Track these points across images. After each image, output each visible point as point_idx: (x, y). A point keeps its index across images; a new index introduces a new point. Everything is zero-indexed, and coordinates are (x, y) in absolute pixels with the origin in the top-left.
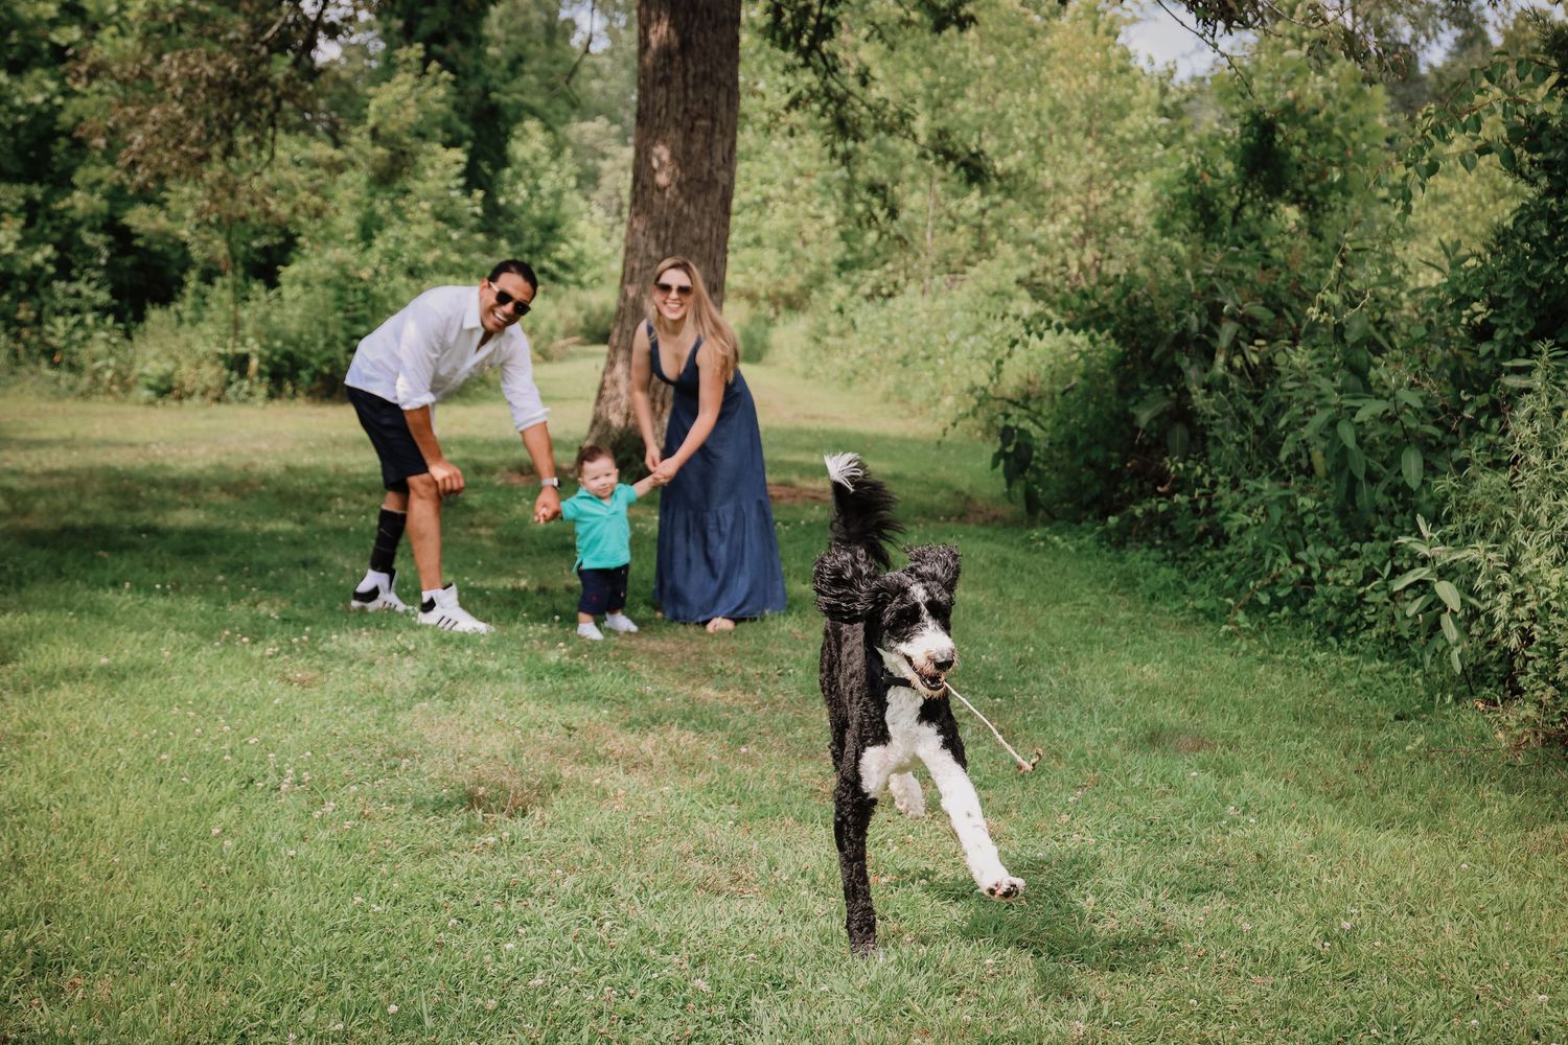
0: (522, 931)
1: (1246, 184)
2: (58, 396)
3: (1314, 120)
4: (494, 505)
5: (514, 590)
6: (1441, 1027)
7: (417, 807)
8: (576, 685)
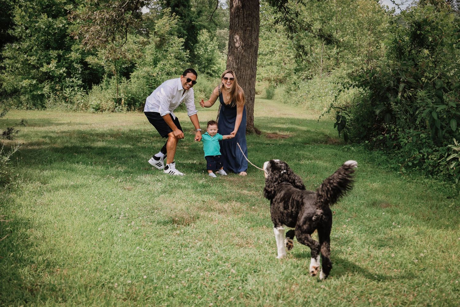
0: (184, 257)
1: (412, 43)
2: (67, 111)
3: (432, 24)
4: (189, 140)
5: (192, 163)
6: (447, 283)
7: (158, 223)
8: (207, 190)
